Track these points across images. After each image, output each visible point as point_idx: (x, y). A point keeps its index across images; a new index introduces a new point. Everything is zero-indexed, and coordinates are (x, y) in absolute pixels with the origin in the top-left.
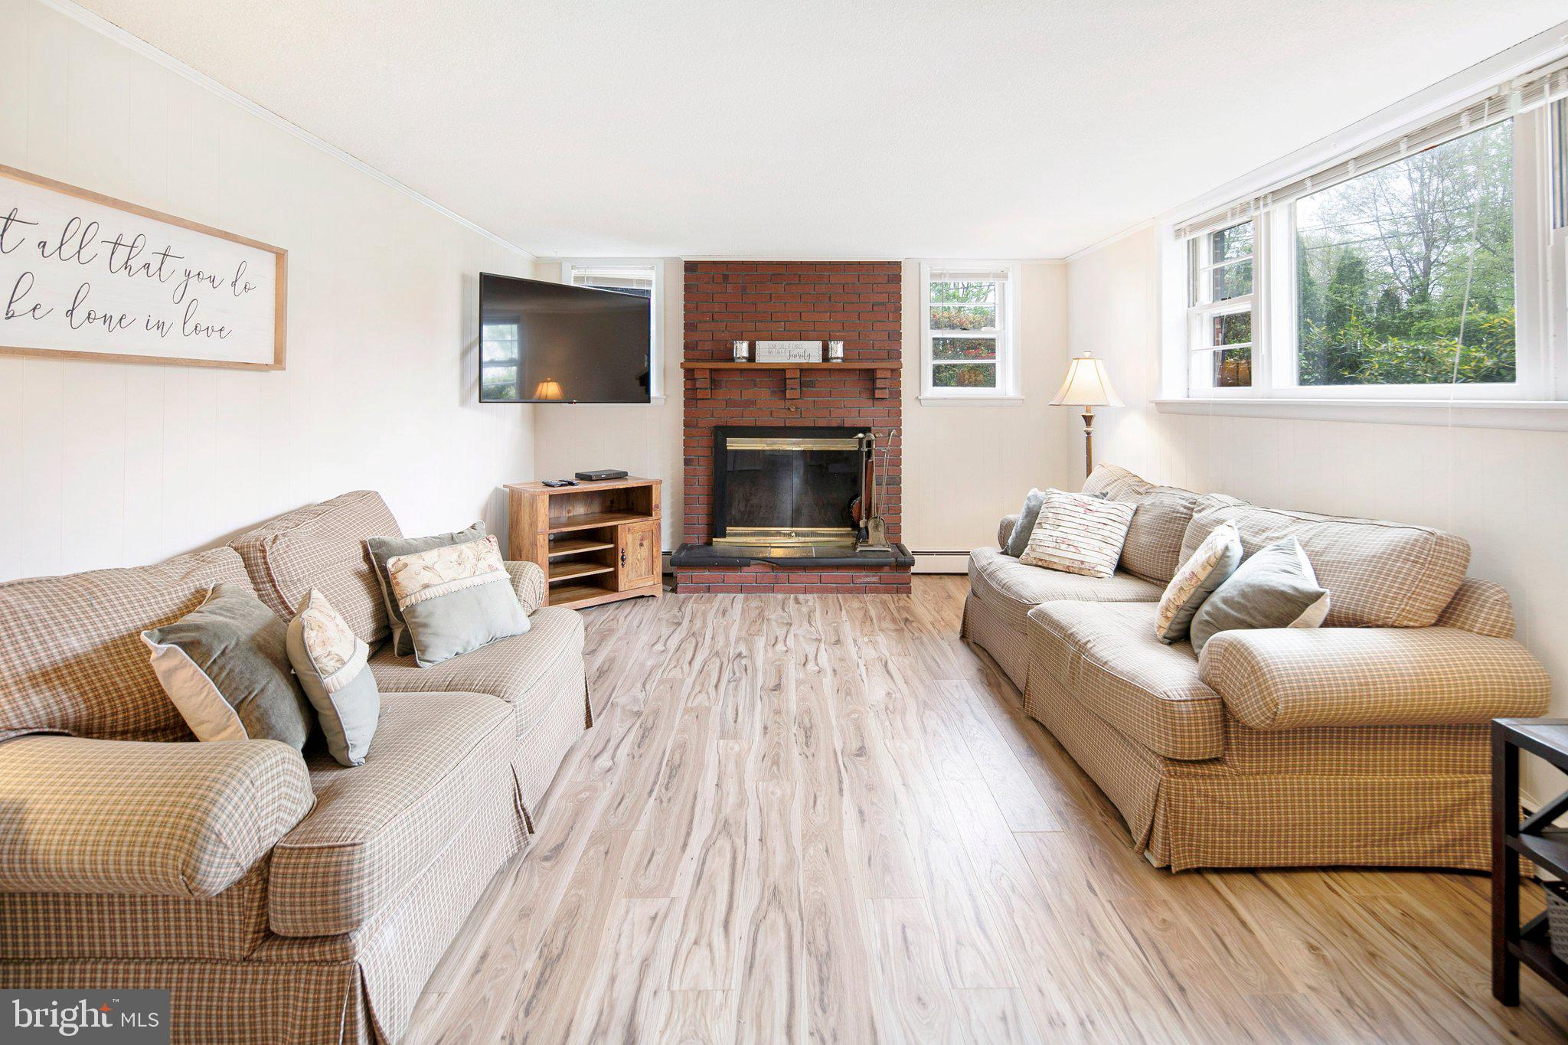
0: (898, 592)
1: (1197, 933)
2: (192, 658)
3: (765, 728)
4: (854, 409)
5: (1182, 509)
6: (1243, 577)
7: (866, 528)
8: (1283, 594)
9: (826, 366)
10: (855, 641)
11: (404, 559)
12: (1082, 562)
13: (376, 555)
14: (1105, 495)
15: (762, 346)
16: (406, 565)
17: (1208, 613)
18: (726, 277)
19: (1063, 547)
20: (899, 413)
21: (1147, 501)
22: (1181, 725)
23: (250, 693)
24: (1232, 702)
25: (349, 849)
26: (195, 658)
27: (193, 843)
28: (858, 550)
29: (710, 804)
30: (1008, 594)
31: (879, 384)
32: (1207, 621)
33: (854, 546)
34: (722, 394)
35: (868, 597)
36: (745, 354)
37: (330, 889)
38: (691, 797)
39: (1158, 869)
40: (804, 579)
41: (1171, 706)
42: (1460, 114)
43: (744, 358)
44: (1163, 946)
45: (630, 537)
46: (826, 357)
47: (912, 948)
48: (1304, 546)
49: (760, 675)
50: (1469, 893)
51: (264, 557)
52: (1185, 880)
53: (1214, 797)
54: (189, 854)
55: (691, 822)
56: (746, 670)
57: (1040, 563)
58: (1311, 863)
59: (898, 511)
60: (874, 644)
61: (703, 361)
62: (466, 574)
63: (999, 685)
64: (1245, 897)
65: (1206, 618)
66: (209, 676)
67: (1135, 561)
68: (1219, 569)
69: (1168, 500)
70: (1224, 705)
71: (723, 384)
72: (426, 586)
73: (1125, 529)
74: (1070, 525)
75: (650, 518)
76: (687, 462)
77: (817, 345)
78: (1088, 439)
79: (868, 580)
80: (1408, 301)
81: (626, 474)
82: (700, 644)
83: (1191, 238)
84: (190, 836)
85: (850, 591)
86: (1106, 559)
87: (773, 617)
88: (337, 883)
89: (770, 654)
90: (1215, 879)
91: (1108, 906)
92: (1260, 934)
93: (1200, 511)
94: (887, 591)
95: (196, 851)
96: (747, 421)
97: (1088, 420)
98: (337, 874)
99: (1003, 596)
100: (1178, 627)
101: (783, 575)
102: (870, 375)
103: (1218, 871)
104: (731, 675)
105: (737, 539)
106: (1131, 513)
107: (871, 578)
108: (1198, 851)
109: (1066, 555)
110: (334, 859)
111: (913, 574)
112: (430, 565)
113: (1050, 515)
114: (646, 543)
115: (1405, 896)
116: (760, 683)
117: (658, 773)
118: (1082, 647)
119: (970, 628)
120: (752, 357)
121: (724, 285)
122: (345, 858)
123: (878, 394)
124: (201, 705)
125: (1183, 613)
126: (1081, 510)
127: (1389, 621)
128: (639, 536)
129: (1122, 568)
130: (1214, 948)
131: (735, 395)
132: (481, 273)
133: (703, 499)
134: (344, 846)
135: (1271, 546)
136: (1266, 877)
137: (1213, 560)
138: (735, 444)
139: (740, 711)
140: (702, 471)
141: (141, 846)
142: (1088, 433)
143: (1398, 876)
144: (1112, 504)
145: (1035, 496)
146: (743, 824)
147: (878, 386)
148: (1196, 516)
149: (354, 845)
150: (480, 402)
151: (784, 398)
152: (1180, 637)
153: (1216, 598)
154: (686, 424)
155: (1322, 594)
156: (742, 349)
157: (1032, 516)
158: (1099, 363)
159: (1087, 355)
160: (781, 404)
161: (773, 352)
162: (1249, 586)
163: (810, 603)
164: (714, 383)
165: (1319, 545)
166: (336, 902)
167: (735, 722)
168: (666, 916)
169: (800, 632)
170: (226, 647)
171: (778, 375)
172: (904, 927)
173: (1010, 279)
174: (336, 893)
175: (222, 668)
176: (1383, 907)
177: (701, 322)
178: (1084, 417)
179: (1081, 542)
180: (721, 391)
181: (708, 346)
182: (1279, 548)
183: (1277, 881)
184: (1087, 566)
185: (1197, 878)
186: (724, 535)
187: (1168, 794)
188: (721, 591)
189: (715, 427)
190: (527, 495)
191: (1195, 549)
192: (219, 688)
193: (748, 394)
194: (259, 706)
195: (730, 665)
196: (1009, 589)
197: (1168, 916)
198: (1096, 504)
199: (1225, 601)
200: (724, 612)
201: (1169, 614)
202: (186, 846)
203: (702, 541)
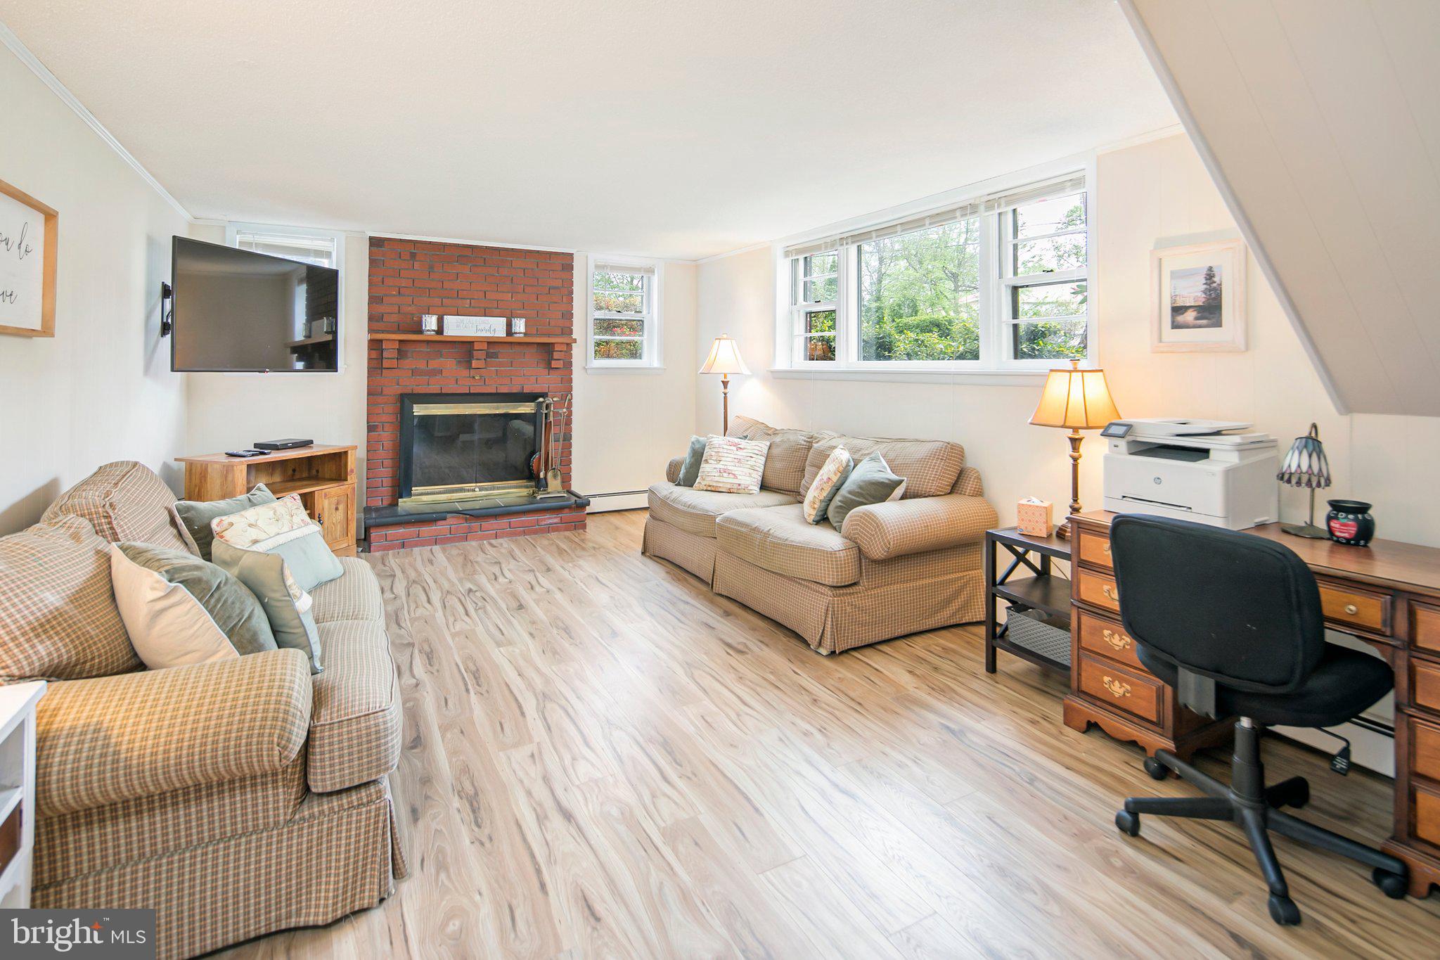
0: (575, 528)
1: (857, 679)
2: (192, 593)
3: (531, 634)
4: (531, 377)
5: (803, 442)
6: (857, 476)
7: (545, 478)
8: (882, 483)
9: (510, 339)
10: (562, 567)
11: (226, 520)
12: (739, 485)
13: (184, 519)
14: (746, 437)
15: (448, 320)
16: (231, 524)
17: (840, 501)
18: (413, 256)
19: (725, 475)
20: (571, 380)
21: (778, 439)
22: (841, 564)
23: (239, 621)
24: (865, 547)
25: (380, 713)
26: (196, 594)
27: (285, 720)
28: (539, 497)
29: (523, 686)
30: (694, 511)
31: (556, 355)
32: (841, 506)
33: (533, 495)
34: (408, 363)
35: (553, 535)
36: (434, 327)
37: (374, 744)
38: (505, 688)
39: (826, 656)
40: (495, 527)
41: (835, 554)
42: (956, 209)
43: (434, 331)
44: (843, 689)
45: (326, 503)
46: (509, 332)
47: (713, 725)
48: (884, 457)
49: (500, 601)
50: (965, 634)
51: (110, 523)
52: (842, 658)
53: (856, 605)
54: (283, 729)
55: (516, 700)
56: (485, 599)
57: (709, 489)
58: (899, 635)
59: (570, 462)
60: (580, 567)
61: (388, 332)
62: (286, 529)
63: (686, 580)
64: (874, 659)
65: (840, 504)
66: (206, 609)
67: (773, 481)
68: (845, 474)
69: (792, 438)
70: (860, 550)
71: (409, 355)
72: (255, 542)
73: (764, 459)
74: (727, 459)
75: (346, 483)
76: (371, 429)
77: (502, 321)
78: (725, 398)
79: (551, 521)
80: (869, 300)
81: (312, 442)
82: (427, 588)
83: (793, 258)
84: (281, 715)
85: (535, 532)
86: (753, 482)
87: (479, 559)
88: (378, 739)
89: (498, 587)
90: (855, 654)
91: (809, 679)
92: (885, 672)
93: (817, 442)
94: (567, 529)
95: (288, 726)
96: (434, 388)
97: (725, 384)
98: (377, 732)
99: (690, 513)
100: (820, 513)
101: (476, 524)
102: (547, 348)
103: (855, 649)
104: (474, 605)
105: (423, 497)
106: (767, 448)
107: (551, 519)
108: (848, 639)
109: (727, 481)
110: (372, 722)
111: (588, 514)
112: (253, 523)
113: (713, 454)
114: (341, 507)
115: (941, 641)
116: (504, 606)
117: (464, 678)
118: (767, 534)
119: (650, 545)
120: (440, 331)
121: (412, 262)
122: (381, 720)
123: (554, 364)
124: (193, 635)
125: (823, 504)
126: (734, 448)
127: (931, 493)
128: (334, 500)
129: (764, 487)
130: (867, 683)
131: (421, 364)
132: (174, 237)
133: (388, 462)
134: (377, 712)
135: (867, 458)
136: (879, 647)
137: (841, 469)
138: (419, 410)
139: (501, 627)
140: (387, 437)
141: (238, 732)
142: (725, 394)
143: (937, 633)
144: (754, 443)
145: (698, 441)
146: (558, 692)
147: (555, 358)
148: (815, 445)
149: (383, 710)
150: (173, 370)
151: (469, 366)
152: (823, 520)
153: (844, 491)
154: (370, 393)
155: (902, 481)
156: (430, 323)
157: (698, 456)
158: (733, 341)
159: (725, 336)
160: (465, 373)
161: (459, 326)
162: (864, 481)
163: (505, 545)
164: (401, 354)
165: (891, 455)
166: (379, 753)
167: (503, 634)
168: (540, 753)
169: (511, 567)
170: (220, 582)
171: (466, 347)
172: (702, 717)
173: (656, 275)
174: (378, 746)
175: (218, 600)
176: (934, 648)
177: (387, 296)
178: (723, 382)
179: (737, 470)
180: (408, 361)
181: (395, 318)
182: (872, 459)
183: (884, 648)
184: (743, 486)
185: (846, 655)
186: (410, 495)
187: (833, 608)
188: (416, 545)
189: (401, 395)
190: (216, 466)
191: (820, 468)
192: (214, 619)
193: (434, 364)
194: (248, 630)
195: (467, 598)
196: (694, 507)
197: (841, 676)
198: (743, 443)
199: (850, 492)
200: (431, 562)
201: (816, 506)
202: (279, 723)
203: (386, 503)
